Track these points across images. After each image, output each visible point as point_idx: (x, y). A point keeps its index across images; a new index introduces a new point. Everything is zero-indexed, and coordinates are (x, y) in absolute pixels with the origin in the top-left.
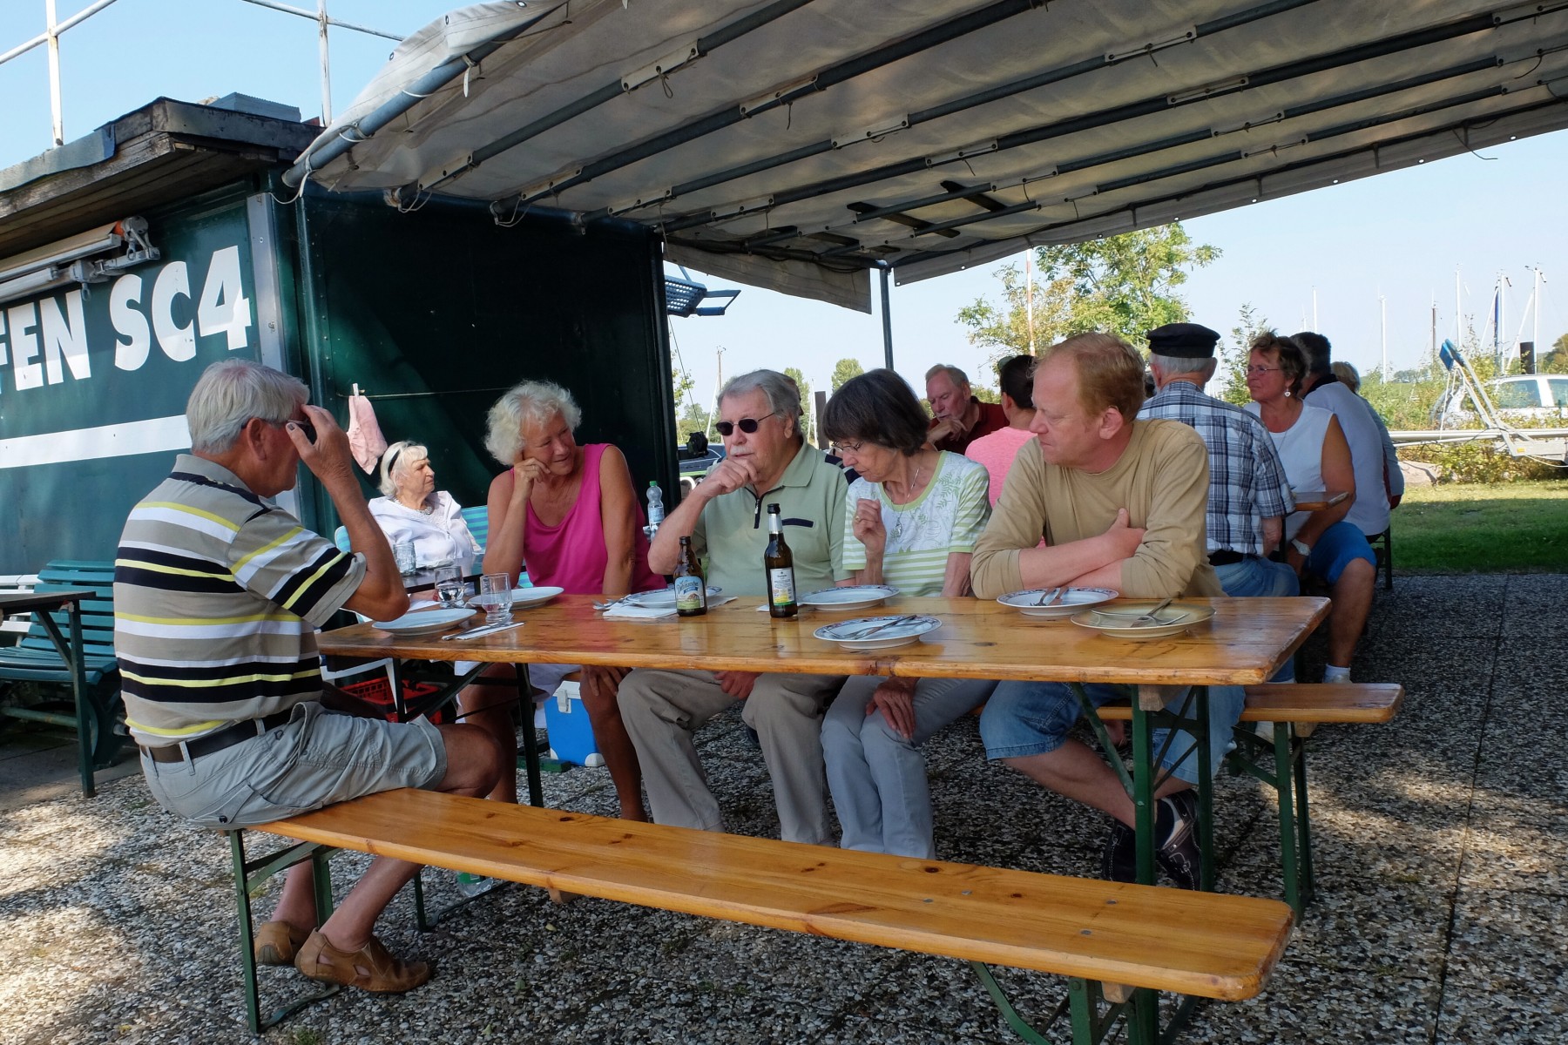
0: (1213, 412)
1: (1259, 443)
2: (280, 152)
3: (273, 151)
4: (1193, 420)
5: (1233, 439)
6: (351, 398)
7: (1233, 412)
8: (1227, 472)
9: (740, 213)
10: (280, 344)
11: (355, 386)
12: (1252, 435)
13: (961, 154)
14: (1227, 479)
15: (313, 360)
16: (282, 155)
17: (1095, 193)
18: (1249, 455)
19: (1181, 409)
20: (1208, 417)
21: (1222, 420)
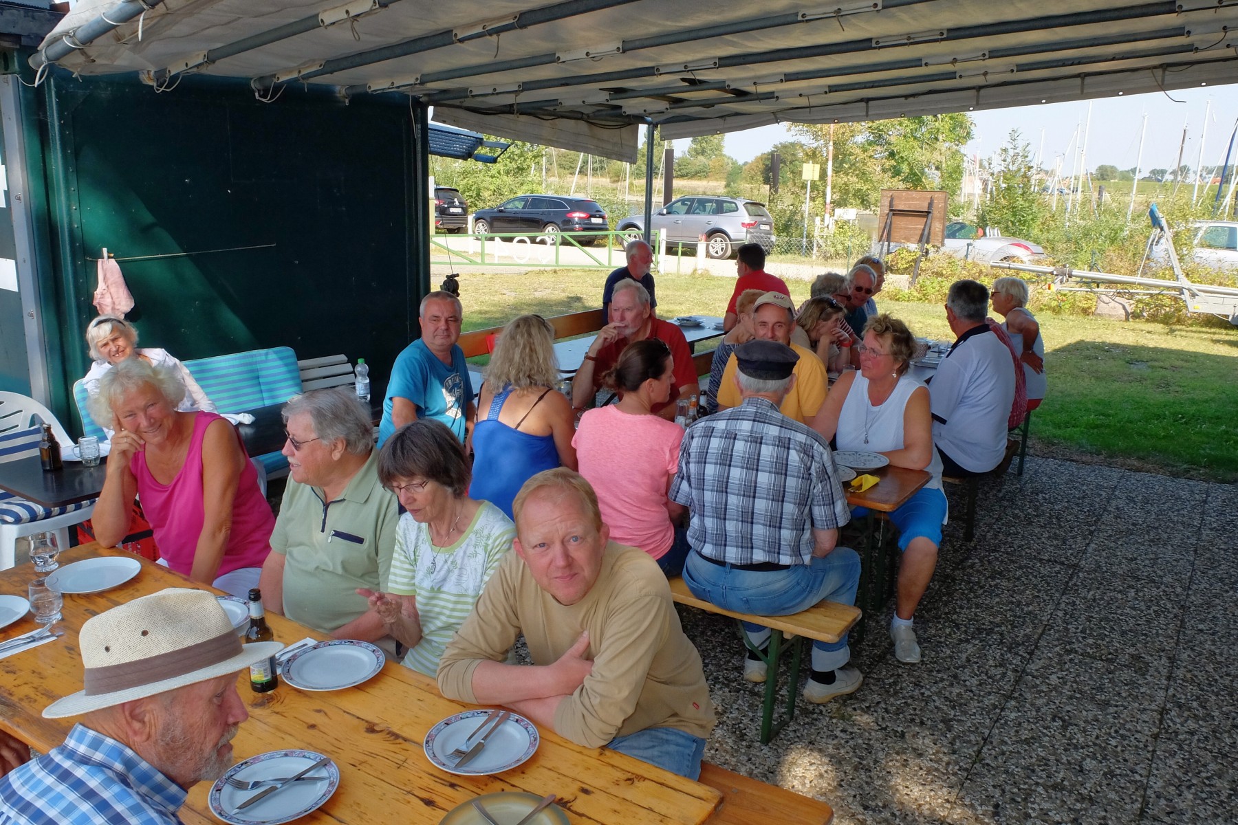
0: (780, 432)
1: (818, 465)
2: (22, 39)
3: (17, 38)
4: (762, 438)
5: (794, 461)
6: (100, 261)
7: (798, 434)
8: (784, 491)
9: (493, 94)
10: (26, 214)
11: (105, 250)
12: (813, 457)
13: (685, 67)
14: (784, 497)
15: (62, 227)
16: (24, 41)
17: (826, 93)
18: (807, 476)
19: (753, 426)
20: (775, 437)
21: (787, 442)
